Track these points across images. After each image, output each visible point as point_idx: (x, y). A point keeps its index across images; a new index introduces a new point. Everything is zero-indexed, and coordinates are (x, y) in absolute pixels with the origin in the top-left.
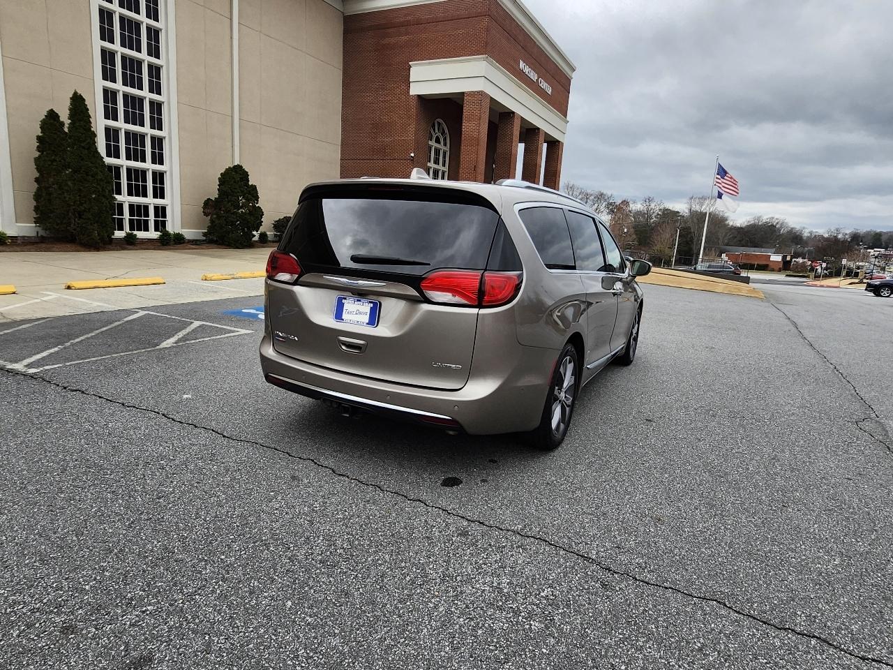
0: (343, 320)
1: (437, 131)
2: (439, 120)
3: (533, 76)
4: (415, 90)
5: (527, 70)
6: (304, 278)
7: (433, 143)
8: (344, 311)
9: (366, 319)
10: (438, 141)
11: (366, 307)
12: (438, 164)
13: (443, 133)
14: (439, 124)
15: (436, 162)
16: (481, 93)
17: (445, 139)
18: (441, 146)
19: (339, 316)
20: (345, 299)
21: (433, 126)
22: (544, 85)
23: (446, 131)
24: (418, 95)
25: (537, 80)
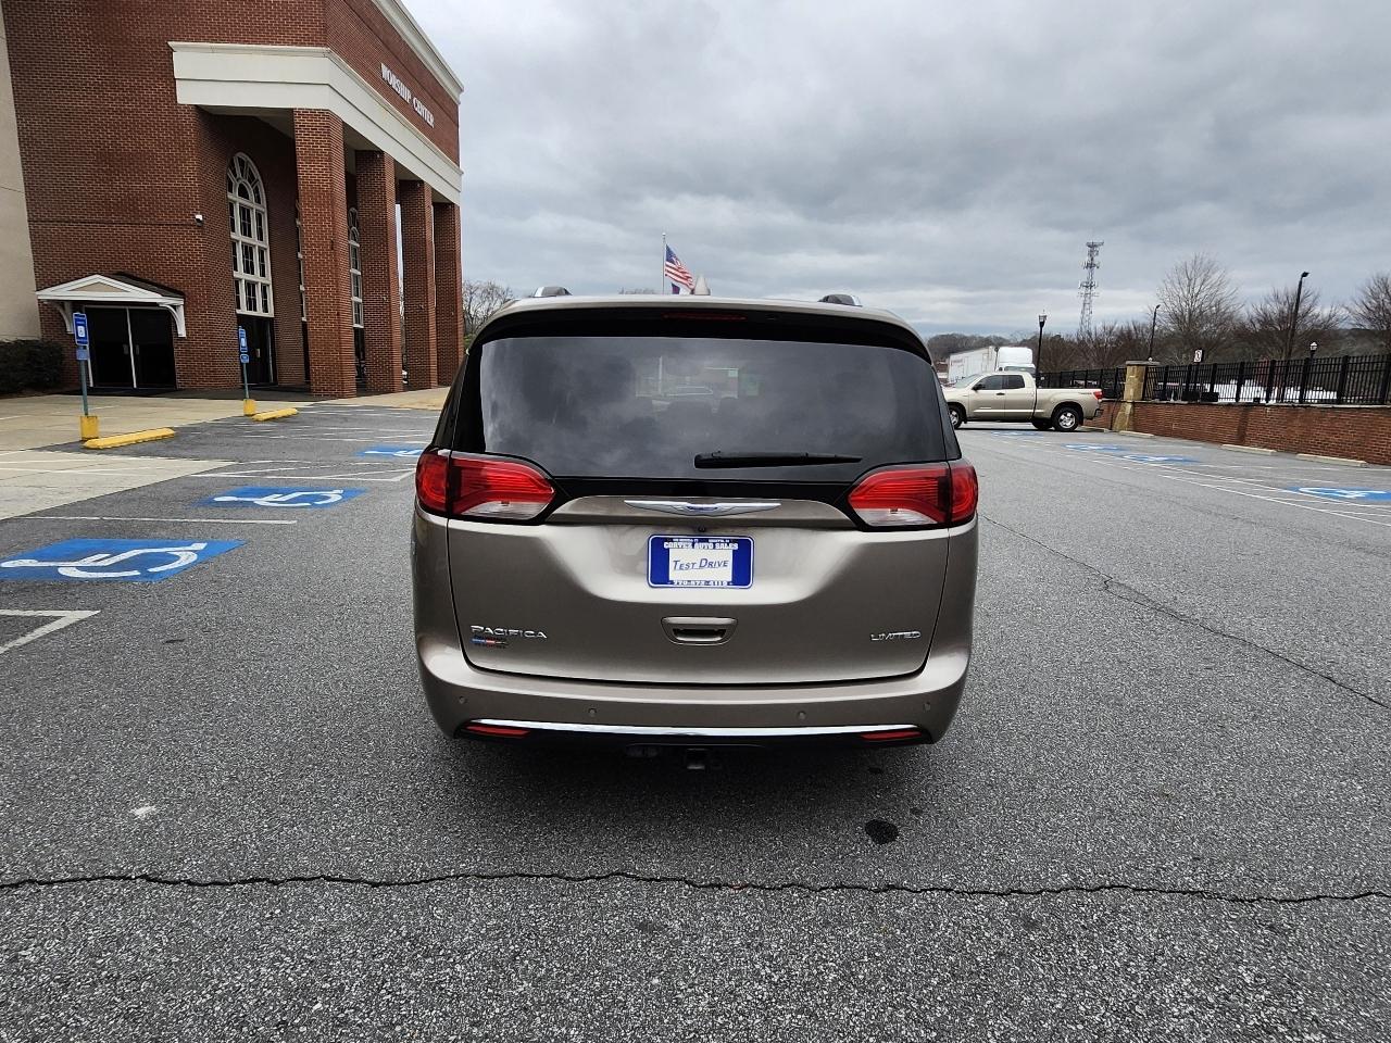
0: (672, 583)
1: (239, 175)
2: (241, 155)
3: (405, 94)
4: (187, 95)
5: (394, 81)
6: (565, 509)
7: (234, 196)
8: (672, 565)
9: (727, 574)
10: (243, 193)
11: (722, 554)
12: (250, 236)
13: (251, 179)
14: (242, 163)
15: (246, 231)
16: (325, 114)
17: (256, 191)
18: (250, 203)
19: (660, 575)
20: (671, 540)
21: (232, 165)
22: (421, 109)
23: (257, 175)
24: (197, 107)
25: (411, 100)
